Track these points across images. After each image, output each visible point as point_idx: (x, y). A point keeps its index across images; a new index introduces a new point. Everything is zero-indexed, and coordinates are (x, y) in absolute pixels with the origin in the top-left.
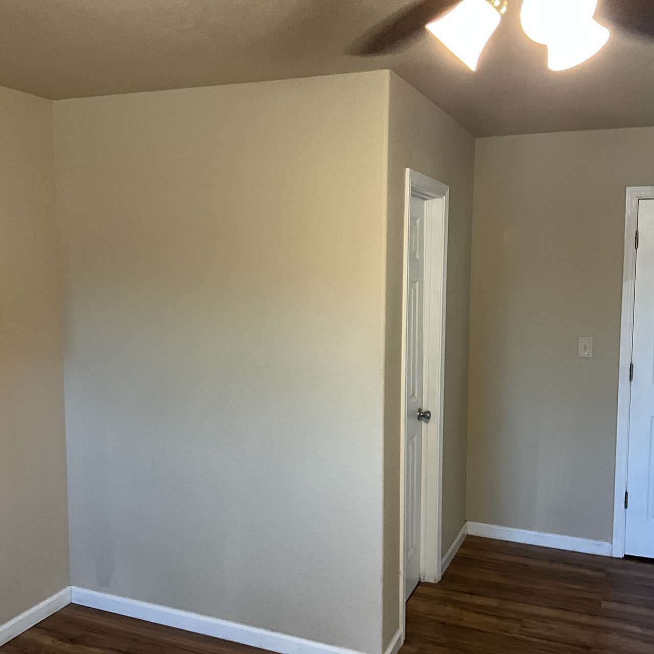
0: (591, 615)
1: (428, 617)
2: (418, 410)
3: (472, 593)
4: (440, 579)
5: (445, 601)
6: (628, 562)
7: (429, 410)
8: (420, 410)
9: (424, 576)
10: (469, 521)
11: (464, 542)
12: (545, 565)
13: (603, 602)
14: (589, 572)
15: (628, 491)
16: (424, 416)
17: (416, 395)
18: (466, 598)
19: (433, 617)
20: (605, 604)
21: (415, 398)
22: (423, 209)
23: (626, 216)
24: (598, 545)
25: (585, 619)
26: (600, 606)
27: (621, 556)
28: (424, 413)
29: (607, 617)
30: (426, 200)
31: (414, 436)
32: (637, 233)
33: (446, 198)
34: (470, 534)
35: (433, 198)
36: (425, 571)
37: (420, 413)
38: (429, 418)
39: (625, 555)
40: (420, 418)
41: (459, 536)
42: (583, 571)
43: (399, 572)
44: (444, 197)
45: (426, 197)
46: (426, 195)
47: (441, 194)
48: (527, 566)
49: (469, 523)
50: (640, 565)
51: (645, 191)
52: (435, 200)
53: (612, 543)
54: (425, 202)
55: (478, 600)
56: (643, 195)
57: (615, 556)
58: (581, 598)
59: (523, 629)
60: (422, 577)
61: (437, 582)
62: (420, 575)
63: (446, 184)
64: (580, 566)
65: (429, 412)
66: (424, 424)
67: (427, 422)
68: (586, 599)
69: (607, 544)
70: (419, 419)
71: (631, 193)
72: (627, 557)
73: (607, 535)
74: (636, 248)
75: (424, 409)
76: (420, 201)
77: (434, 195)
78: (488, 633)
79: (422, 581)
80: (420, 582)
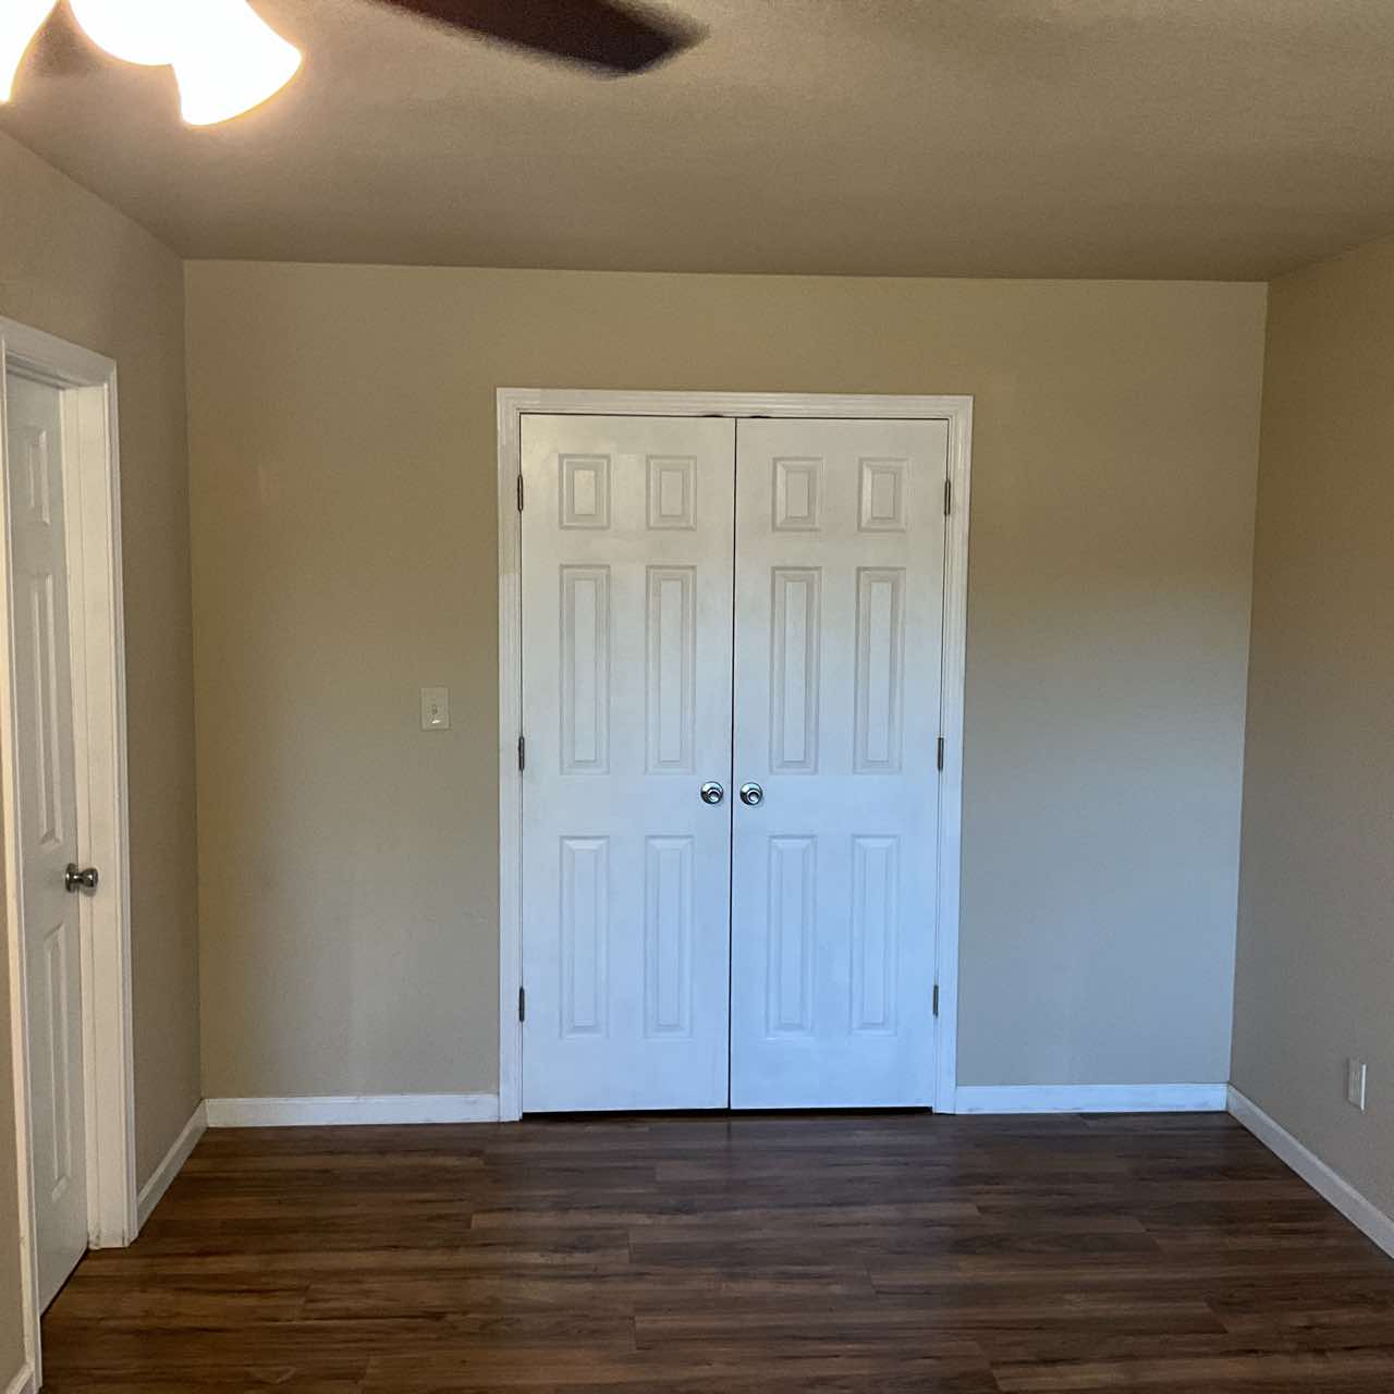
0: (449, 1247)
1: (103, 1323)
2: (65, 869)
3: (204, 1254)
4: (136, 1235)
5: (145, 1283)
6: (531, 1127)
7: (95, 867)
8: (71, 869)
9: (98, 1237)
10: (210, 1097)
11: (199, 1145)
12: (367, 1162)
13: (474, 1217)
14: (451, 1161)
15: (525, 988)
16: (81, 880)
17: (59, 835)
18: (192, 1267)
19: (112, 1323)
20: (479, 1221)
21: (57, 841)
22: (56, 408)
23: (499, 447)
24: (475, 1102)
25: (438, 1259)
26: (469, 1226)
27: (517, 1117)
28: (82, 875)
29: (485, 1245)
30: (63, 389)
31: (58, 927)
32: (520, 480)
33: (109, 390)
34: (212, 1125)
35: (80, 385)
36: (98, 1225)
37: (72, 875)
38: (92, 884)
39: (524, 1114)
40: (72, 886)
41: (186, 1132)
42: (440, 1161)
43: (17, 1241)
44: (106, 386)
45: (60, 383)
46: (65, 380)
47: (96, 379)
48: (326, 1171)
49: (209, 1102)
50: (552, 1128)
51: (532, 397)
52: (84, 391)
53: (498, 1093)
54: (61, 393)
55: (215, 1265)
56: (528, 404)
57: (505, 1119)
58: (431, 1219)
59: (311, 1306)
60: (92, 1238)
61: (127, 1244)
62: (88, 1236)
63: (111, 357)
64: (437, 1152)
65: (93, 871)
66: (83, 899)
67: (91, 894)
68: (441, 1217)
69: (491, 1098)
70: (69, 888)
71: (507, 400)
72: (528, 1117)
73: (488, 1079)
74: (520, 511)
75: (81, 868)
76: (49, 391)
77: (83, 381)
78: (237, 1331)
79: (92, 1247)
80: (88, 1251)
